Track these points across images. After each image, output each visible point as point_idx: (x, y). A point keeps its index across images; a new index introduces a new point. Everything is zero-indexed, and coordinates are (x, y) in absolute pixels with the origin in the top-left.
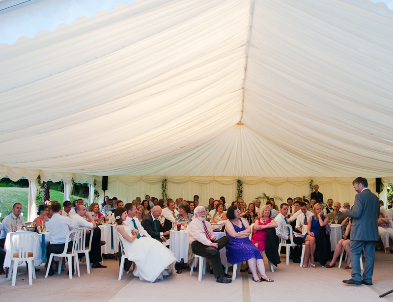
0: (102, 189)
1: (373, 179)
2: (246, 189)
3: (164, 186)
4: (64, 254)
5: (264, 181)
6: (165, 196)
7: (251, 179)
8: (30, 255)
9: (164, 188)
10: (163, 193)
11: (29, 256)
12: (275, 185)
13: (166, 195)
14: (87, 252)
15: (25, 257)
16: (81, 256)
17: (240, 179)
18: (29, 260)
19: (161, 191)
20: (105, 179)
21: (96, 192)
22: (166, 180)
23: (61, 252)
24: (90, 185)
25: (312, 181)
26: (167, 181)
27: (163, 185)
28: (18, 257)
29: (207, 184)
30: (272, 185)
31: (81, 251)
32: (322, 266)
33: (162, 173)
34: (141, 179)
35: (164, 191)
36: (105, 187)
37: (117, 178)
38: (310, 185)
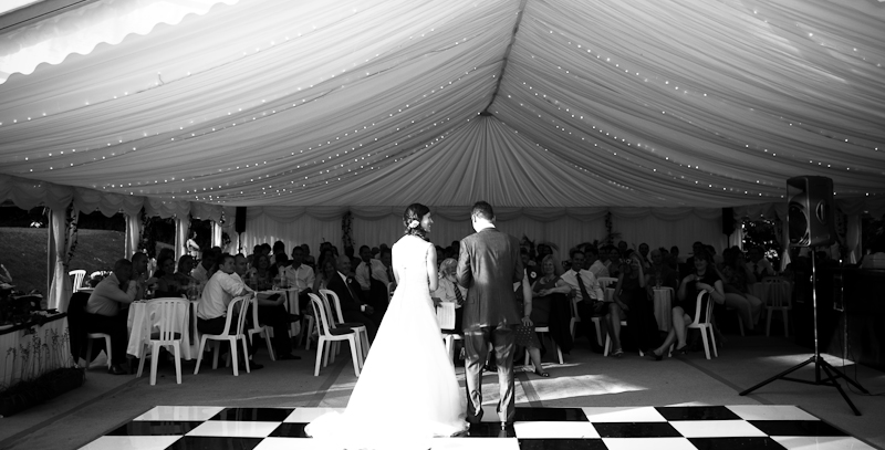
1: (717, 209)
3: (347, 222)
4: (225, 336)
5: (525, 214)
8: (177, 336)
9: (346, 227)
10: (344, 237)
11: (175, 338)
12: (545, 222)
13: (349, 239)
15: (170, 339)
18: (176, 344)
19: (340, 233)
20: (241, 212)
21: (225, 236)
22: (349, 213)
23: (221, 332)
24: (214, 222)
25: (610, 213)
26: (353, 216)
27: (344, 222)
30: (539, 221)
32: (642, 354)
33: (342, 201)
34: (304, 212)
35: (346, 233)
36: (241, 227)
37: (263, 210)
38: (607, 221)
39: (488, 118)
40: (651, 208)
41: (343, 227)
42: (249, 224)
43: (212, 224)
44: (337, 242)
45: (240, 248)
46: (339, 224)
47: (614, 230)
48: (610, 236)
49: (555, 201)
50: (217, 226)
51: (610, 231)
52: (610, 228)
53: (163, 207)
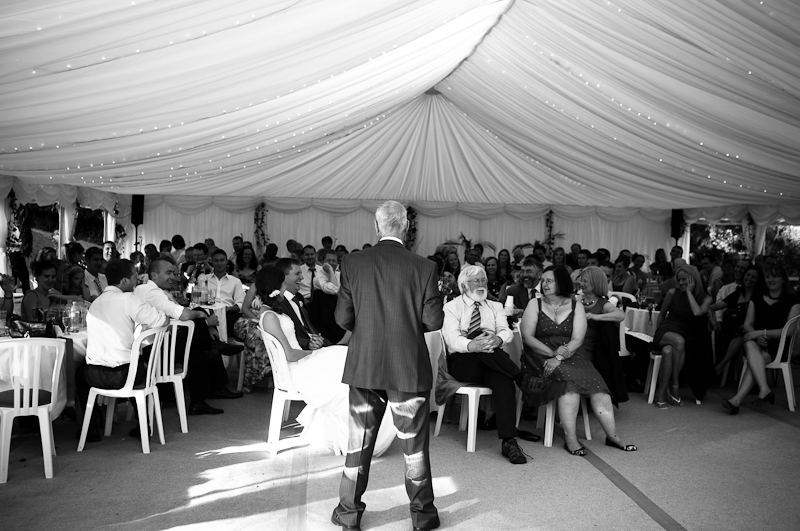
0: (133, 222)
1: (665, 212)
2: (423, 225)
3: (260, 216)
4: (126, 391)
5: (459, 209)
6: (261, 237)
7: (435, 206)
8: (44, 398)
9: (259, 221)
10: (257, 232)
11: (41, 403)
12: (480, 220)
13: (263, 235)
14: (178, 381)
15: (31, 405)
16: (166, 391)
17: (412, 206)
18: (42, 412)
19: (253, 227)
20: (138, 202)
21: (119, 229)
22: (263, 205)
23: (120, 385)
24: (107, 213)
25: (551, 212)
26: (267, 208)
27: (257, 214)
28: (11, 404)
29: (346, 214)
30: (474, 218)
31: (166, 379)
32: (698, 402)
33: (256, 191)
34: (212, 202)
35: (259, 227)
36: (138, 218)
37: (163, 199)
38: (547, 220)
39: (434, 97)
40: (596, 207)
41: (256, 220)
42: (147, 216)
43: (104, 214)
44: (249, 237)
45: (137, 244)
46: (252, 216)
47: (555, 231)
48: (550, 236)
49: (495, 197)
50: (109, 216)
51: (550, 231)
52: (551, 227)
53: (39, 192)
